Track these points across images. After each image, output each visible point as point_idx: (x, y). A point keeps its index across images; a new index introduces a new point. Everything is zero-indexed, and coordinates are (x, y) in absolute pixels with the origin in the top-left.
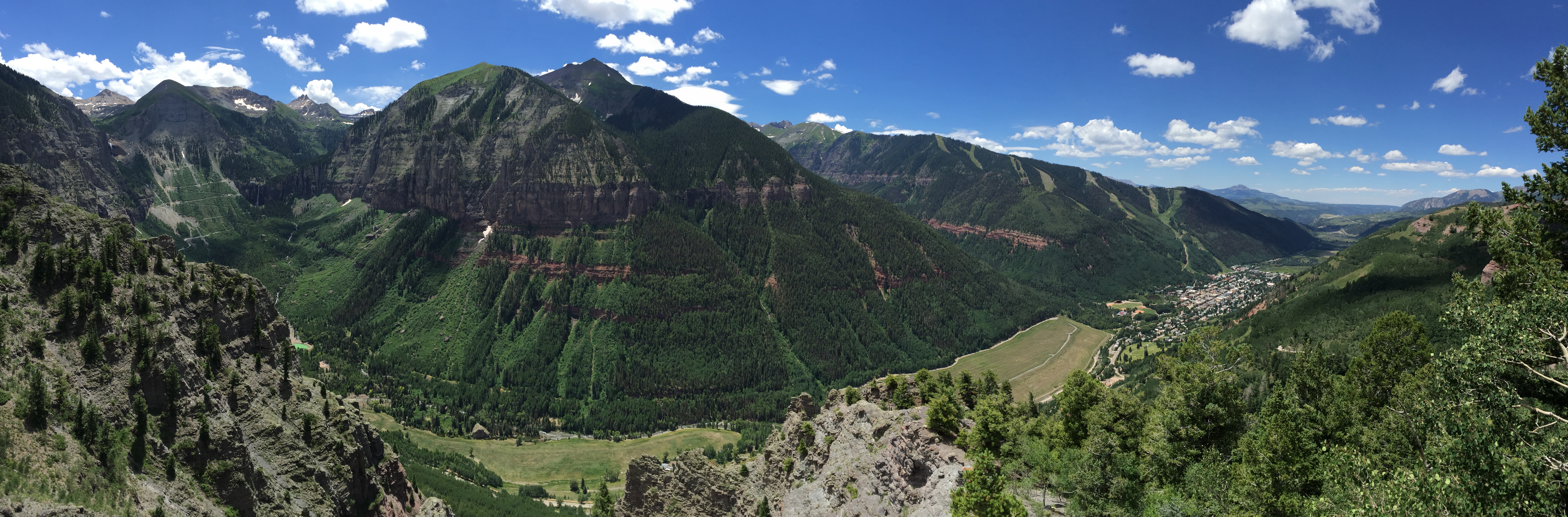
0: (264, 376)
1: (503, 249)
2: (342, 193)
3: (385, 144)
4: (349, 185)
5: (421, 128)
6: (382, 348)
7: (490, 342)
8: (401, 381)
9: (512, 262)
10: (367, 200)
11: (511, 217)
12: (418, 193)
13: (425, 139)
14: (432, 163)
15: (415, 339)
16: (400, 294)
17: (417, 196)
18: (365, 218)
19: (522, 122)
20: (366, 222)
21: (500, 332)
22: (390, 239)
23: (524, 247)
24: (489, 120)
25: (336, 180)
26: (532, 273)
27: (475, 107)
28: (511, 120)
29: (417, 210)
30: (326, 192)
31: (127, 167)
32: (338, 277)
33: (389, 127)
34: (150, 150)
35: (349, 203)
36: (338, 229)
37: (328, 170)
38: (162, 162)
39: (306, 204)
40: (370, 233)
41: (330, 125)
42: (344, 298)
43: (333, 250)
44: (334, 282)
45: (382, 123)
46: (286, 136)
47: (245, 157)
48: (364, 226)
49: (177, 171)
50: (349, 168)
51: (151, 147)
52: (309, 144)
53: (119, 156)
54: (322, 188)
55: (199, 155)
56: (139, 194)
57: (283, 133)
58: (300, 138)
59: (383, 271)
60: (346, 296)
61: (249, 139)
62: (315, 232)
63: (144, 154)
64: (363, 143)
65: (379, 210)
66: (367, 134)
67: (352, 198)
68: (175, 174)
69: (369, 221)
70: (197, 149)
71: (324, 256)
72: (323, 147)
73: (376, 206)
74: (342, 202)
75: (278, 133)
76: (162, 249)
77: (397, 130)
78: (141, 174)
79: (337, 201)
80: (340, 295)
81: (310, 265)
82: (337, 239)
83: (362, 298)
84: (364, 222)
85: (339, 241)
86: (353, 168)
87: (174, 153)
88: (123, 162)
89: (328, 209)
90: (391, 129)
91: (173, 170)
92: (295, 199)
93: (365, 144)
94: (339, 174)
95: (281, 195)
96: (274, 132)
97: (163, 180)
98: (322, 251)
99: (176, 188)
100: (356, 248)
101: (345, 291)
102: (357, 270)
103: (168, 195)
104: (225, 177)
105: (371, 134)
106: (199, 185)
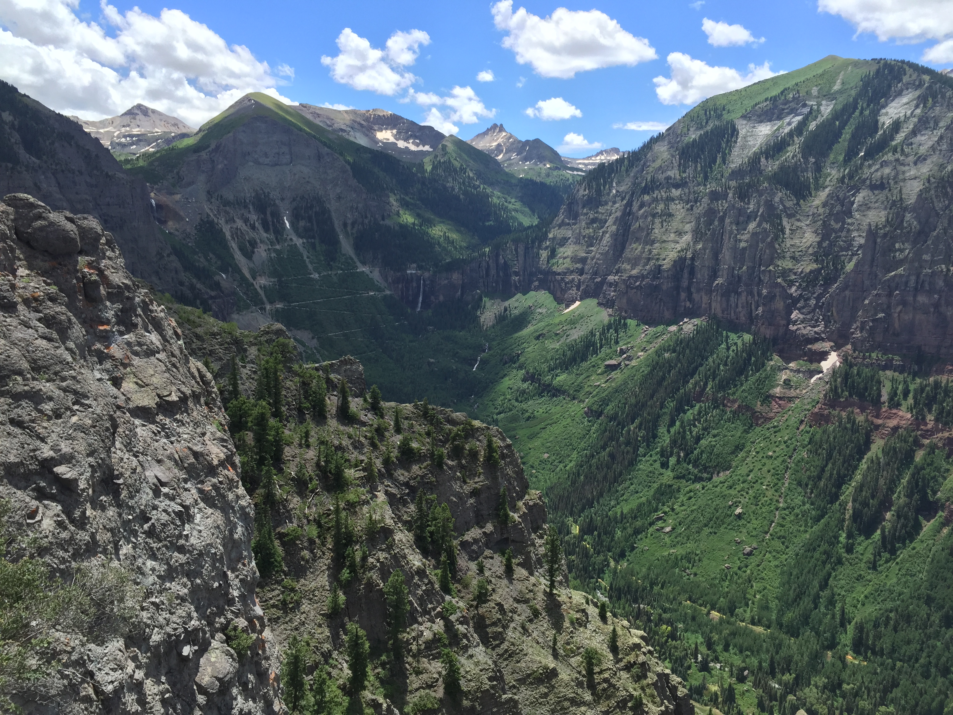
0: (519, 586)
1: (861, 396)
2: (564, 291)
3: (641, 206)
4: (575, 277)
5: (706, 178)
6: (631, 556)
7: (828, 566)
8: (665, 616)
9: (880, 422)
10: (607, 304)
11: (879, 338)
12: (699, 290)
13: (715, 196)
14: (726, 237)
15: (690, 546)
16: (665, 465)
17: (695, 296)
18: (603, 333)
19: (911, 159)
20: (605, 341)
21: (849, 549)
22: (647, 370)
23: (906, 394)
24: (841, 158)
25: (555, 269)
26: (921, 446)
27: (815, 135)
28: (889, 157)
29: (696, 321)
30: (536, 289)
31: (184, 242)
32: (557, 432)
33: (649, 179)
34: (227, 213)
35: (577, 308)
36: (557, 351)
37: (541, 252)
38: (248, 234)
39: (503, 308)
40: (611, 358)
41: (543, 175)
42: (567, 468)
43: (549, 385)
44: (551, 439)
45: (638, 171)
46: (466, 193)
47: (397, 228)
48: (601, 347)
49: (275, 251)
50: (577, 247)
51: (228, 208)
52: (507, 207)
53: (170, 223)
54: (531, 282)
55: (315, 223)
56: (209, 291)
57: (460, 188)
58: (491, 197)
59: (635, 425)
60: (571, 465)
61: (404, 199)
62: (518, 355)
63: (216, 220)
64: (602, 205)
65: (629, 321)
66: (610, 191)
67: (581, 300)
68: (273, 255)
69: (611, 339)
70: (310, 212)
71: (534, 396)
72: (530, 213)
73: (623, 314)
74: (564, 306)
75: (453, 189)
76: (345, 381)
77: (664, 182)
78: (211, 255)
79: (555, 303)
80: (560, 462)
81: (511, 410)
82: (556, 368)
83: (597, 468)
84: (601, 340)
85: (559, 371)
86: (585, 248)
87: (269, 218)
88: (177, 233)
89: (539, 317)
90: (653, 180)
91: (269, 249)
92: (484, 299)
93: (606, 207)
94: (560, 258)
95: (459, 293)
96: (445, 187)
97: (252, 265)
98: (531, 388)
99: (276, 280)
100: (588, 383)
101: (569, 456)
102: (589, 421)
103: (262, 293)
104: (364, 263)
105: (617, 191)
106: (316, 276)
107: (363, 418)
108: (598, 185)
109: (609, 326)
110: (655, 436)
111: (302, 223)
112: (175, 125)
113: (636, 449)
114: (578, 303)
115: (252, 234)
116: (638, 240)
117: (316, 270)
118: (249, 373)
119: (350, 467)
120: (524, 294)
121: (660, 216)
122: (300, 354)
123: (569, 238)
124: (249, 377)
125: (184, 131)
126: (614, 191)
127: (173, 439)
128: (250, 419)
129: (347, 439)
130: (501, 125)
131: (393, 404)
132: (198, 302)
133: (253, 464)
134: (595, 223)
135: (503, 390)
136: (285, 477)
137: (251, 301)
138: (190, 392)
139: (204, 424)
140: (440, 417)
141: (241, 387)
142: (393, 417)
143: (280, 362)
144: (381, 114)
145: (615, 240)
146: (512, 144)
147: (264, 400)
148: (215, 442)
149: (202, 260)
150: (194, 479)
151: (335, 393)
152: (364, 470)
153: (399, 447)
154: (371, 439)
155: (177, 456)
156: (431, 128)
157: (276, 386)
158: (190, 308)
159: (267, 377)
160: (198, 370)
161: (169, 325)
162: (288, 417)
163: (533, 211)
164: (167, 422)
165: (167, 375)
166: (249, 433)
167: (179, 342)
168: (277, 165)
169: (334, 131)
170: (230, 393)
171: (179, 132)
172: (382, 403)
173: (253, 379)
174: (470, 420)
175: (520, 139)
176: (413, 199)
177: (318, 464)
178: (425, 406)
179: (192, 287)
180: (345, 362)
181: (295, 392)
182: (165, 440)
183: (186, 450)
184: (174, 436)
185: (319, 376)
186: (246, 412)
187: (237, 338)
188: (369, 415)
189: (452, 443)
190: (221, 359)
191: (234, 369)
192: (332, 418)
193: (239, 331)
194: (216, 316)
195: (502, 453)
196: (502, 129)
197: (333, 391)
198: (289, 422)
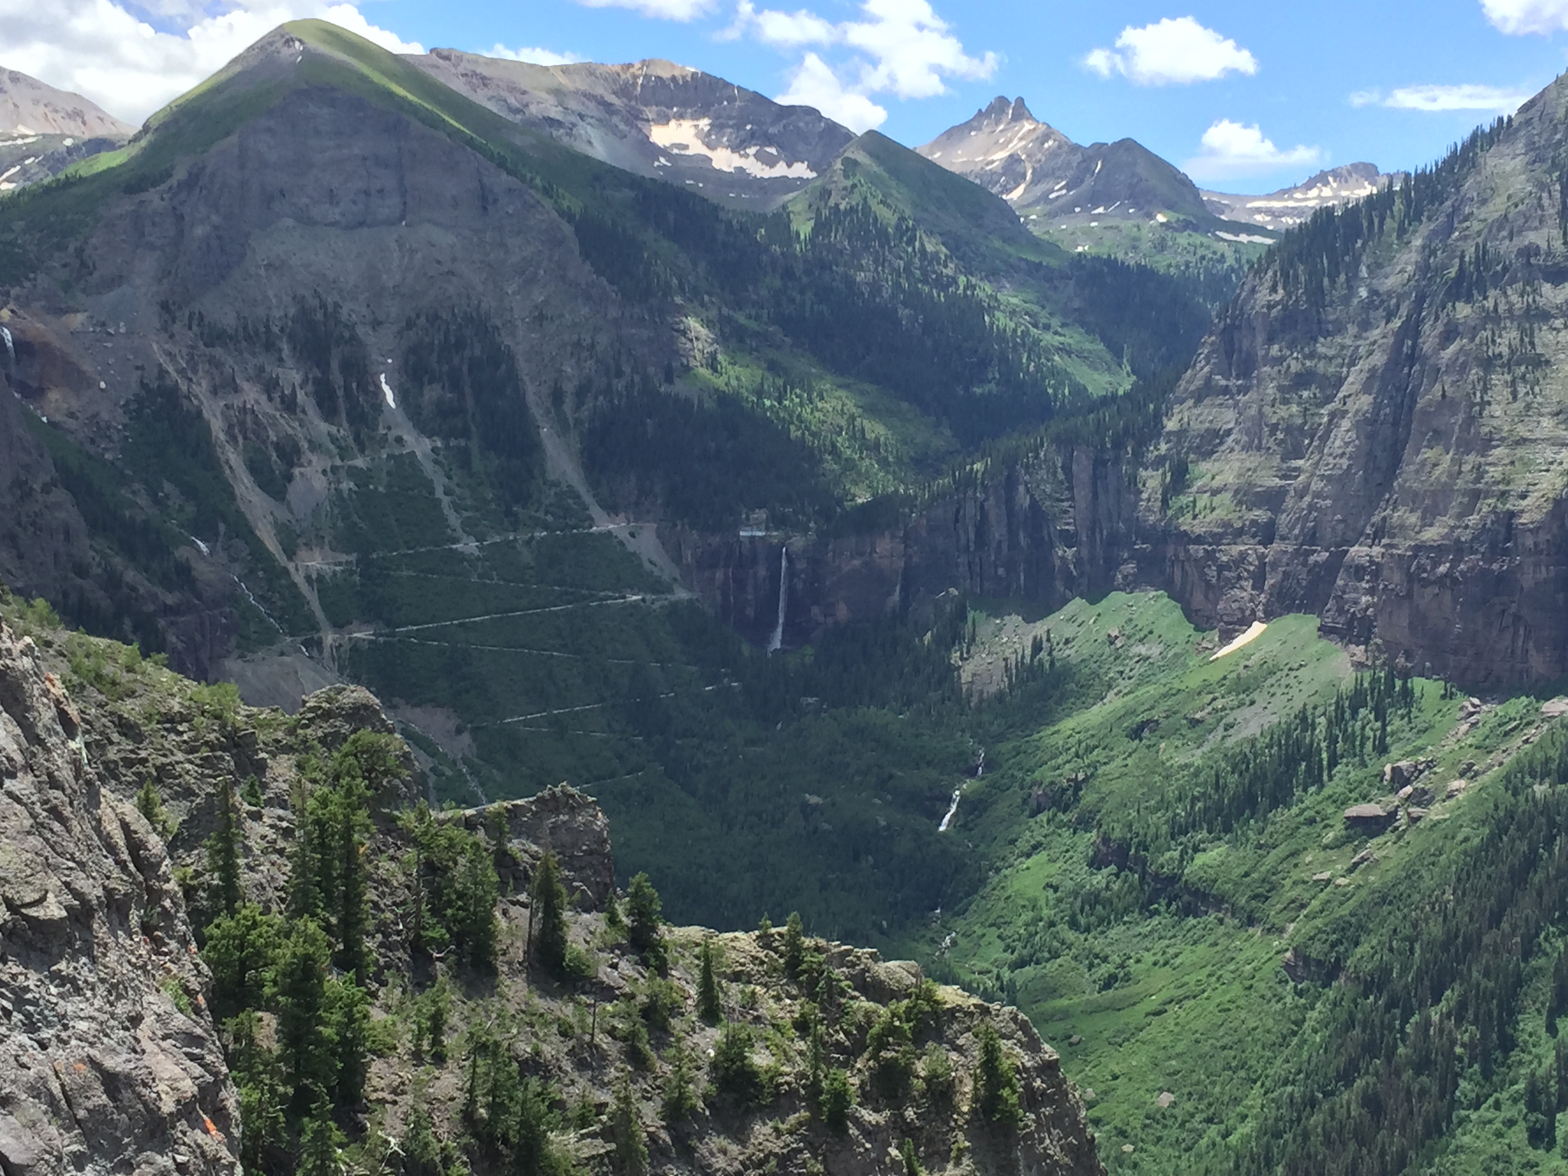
2: (1214, 591)
4: (1249, 548)
10: (1349, 630)
18: (1338, 720)
20: (1346, 741)
25: (1186, 523)
30: (1131, 585)
31: (91, 449)
32: (1200, 1025)
33: (1470, 252)
34: (213, 362)
35: (1257, 642)
36: (1196, 774)
37: (1143, 473)
38: (274, 425)
39: (1028, 642)
40: (1365, 798)
41: (1145, 246)
42: (1233, 1139)
43: (1173, 879)
44: (1180, 1047)
45: (1434, 233)
46: (913, 300)
47: (709, 404)
48: (1333, 762)
49: (353, 473)
50: (1253, 460)
51: (218, 352)
52: (1037, 342)
53: (54, 396)
54: (1113, 564)
55: (468, 390)
56: (159, 591)
57: (897, 285)
58: (990, 310)
59: (1443, 1006)
60: (1245, 1129)
61: (729, 320)
62: (1077, 786)
63: (184, 387)
64: (1327, 334)
65: (1418, 683)
66: (1351, 288)
67: (1269, 616)
68: (347, 485)
69: (1364, 739)
70: (456, 361)
71: (1126, 911)
72: (1108, 357)
73: (1401, 660)
74: (1215, 635)
75: (875, 287)
76: (553, 862)
77: (1518, 263)
78: (168, 487)
79: (1189, 628)
80: (1210, 1120)
81: (1055, 955)
82: (1192, 825)
83: (1328, 1141)
84: (1332, 741)
85: (1203, 834)
86: (1276, 460)
87: (337, 378)
88: (71, 424)
89: (1140, 669)
90: (1482, 257)
91: (334, 469)
92: (971, 615)
93: (1338, 339)
94: (1201, 491)
95: (896, 596)
96: (850, 283)
97: (283, 515)
98: (1115, 887)
99: (353, 557)
100: (1296, 875)
101: (1237, 1101)
102: (1300, 994)
103: (312, 597)
104: (612, 509)
105: (1373, 292)
106: (469, 546)
107: (606, 975)
108: (1314, 274)
109: (1357, 699)
110: (1508, 1044)
111: (431, 393)
112: (77, 115)
113: (1448, 1084)
114: (1257, 628)
115: (288, 426)
116: (1439, 436)
117: (469, 527)
118: (271, 834)
119: (565, 1125)
120: (1093, 602)
121: (1508, 366)
122: (421, 779)
123: (1229, 432)
124: (271, 848)
125: (100, 131)
126: (1363, 293)
127: (46, 1034)
128: (269, 975)
129: (556, 1039)
130: (1020, 101)
131: (695, 932)
132: (127, 624)
133: (277, 1112)
134: (1306, 385)
135: (1030, 893)
136: (370, 1153)
137: (279, 619)
138: (100, 892)
139: (136, 989)
140: (839, 973)
141: (246, 878)
142: (697, 974)
143: (363, 801)
144: (666, 75)
145: (1371, 437)
146: (1053, 154)
147: (313, 915)
148: (167, 1044)
149: (143, 500)
150: (105, 1156)
151: (523, 897)
152: (606, 1134)
153: (714, 1066)
154: (630, 1038)
155: (55, 1087)
156: (811, 112)
157: (348, 876)
158: (102, 642)
159: (323, 847)
160: (125, 826)
161: (46, 693)
162: (381, 970)
163: (1118, 354)
164: (31, 983)
165: (35, 841)
166: (267, 1016)
167: (73, 745)
168: (361, 224)
169: (532, 124)
170: (214, 893)
171: (87, 137)
172: (662, 928)
173: (281, 852)
174: (928, 983)
175: (1075, 139)
176: (757, 318)
177: (468, 1115)
178: (793, 942)
179: (112, 582)
180: (553, 805)
181: (403, 894)
182: (24, 1038)
183: (84, 1069)
184: (49, 1025)
185: (476, 845)
186: (258, 954)
187: (236, 730)
188: (623, 964)
189: (875, 1056)
190: (188, 793)
191: (229, 825)
192: (514, 973)
193: (244, 710)
194: (178, 665)
195: (1028, 1087)
196: (1021, 112)
197: (518, 890)
198: (383, 984)
